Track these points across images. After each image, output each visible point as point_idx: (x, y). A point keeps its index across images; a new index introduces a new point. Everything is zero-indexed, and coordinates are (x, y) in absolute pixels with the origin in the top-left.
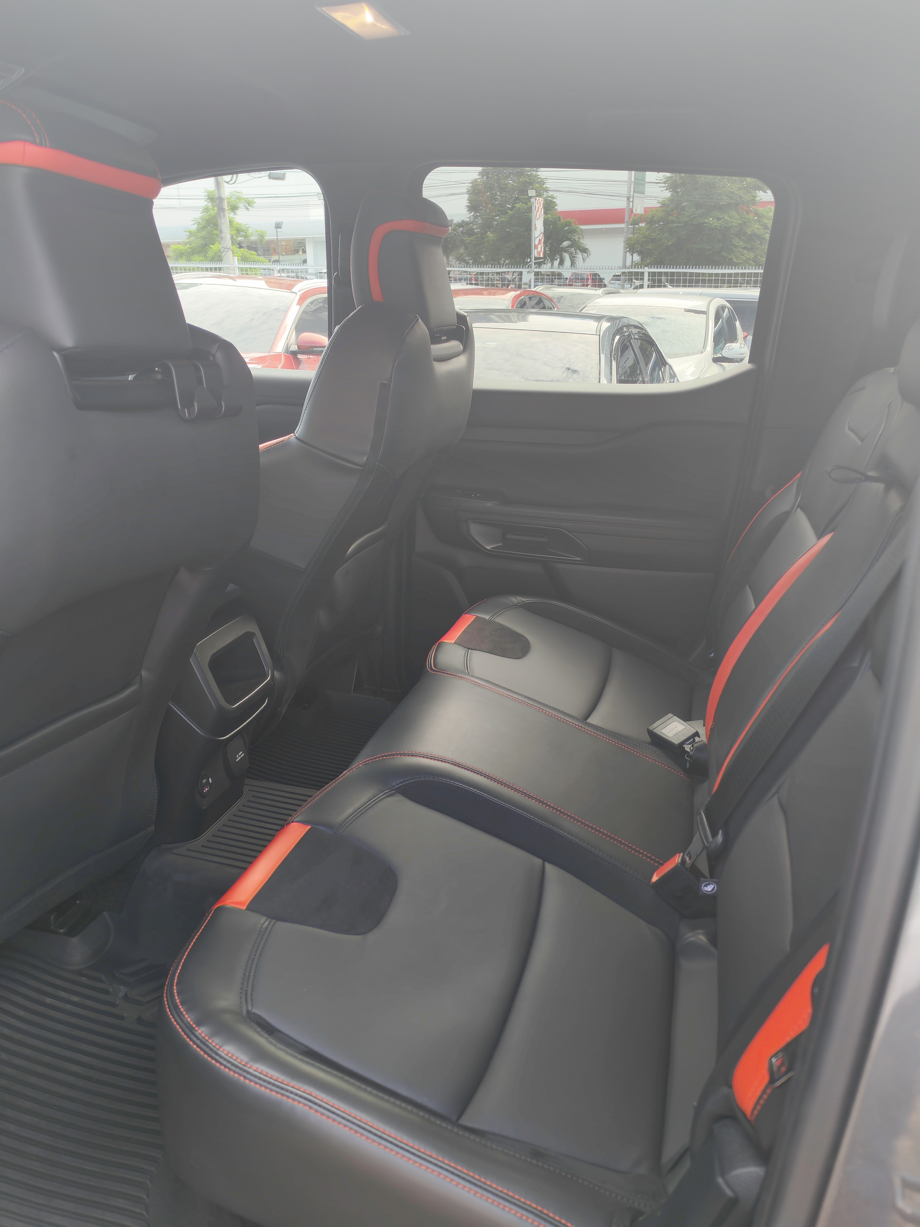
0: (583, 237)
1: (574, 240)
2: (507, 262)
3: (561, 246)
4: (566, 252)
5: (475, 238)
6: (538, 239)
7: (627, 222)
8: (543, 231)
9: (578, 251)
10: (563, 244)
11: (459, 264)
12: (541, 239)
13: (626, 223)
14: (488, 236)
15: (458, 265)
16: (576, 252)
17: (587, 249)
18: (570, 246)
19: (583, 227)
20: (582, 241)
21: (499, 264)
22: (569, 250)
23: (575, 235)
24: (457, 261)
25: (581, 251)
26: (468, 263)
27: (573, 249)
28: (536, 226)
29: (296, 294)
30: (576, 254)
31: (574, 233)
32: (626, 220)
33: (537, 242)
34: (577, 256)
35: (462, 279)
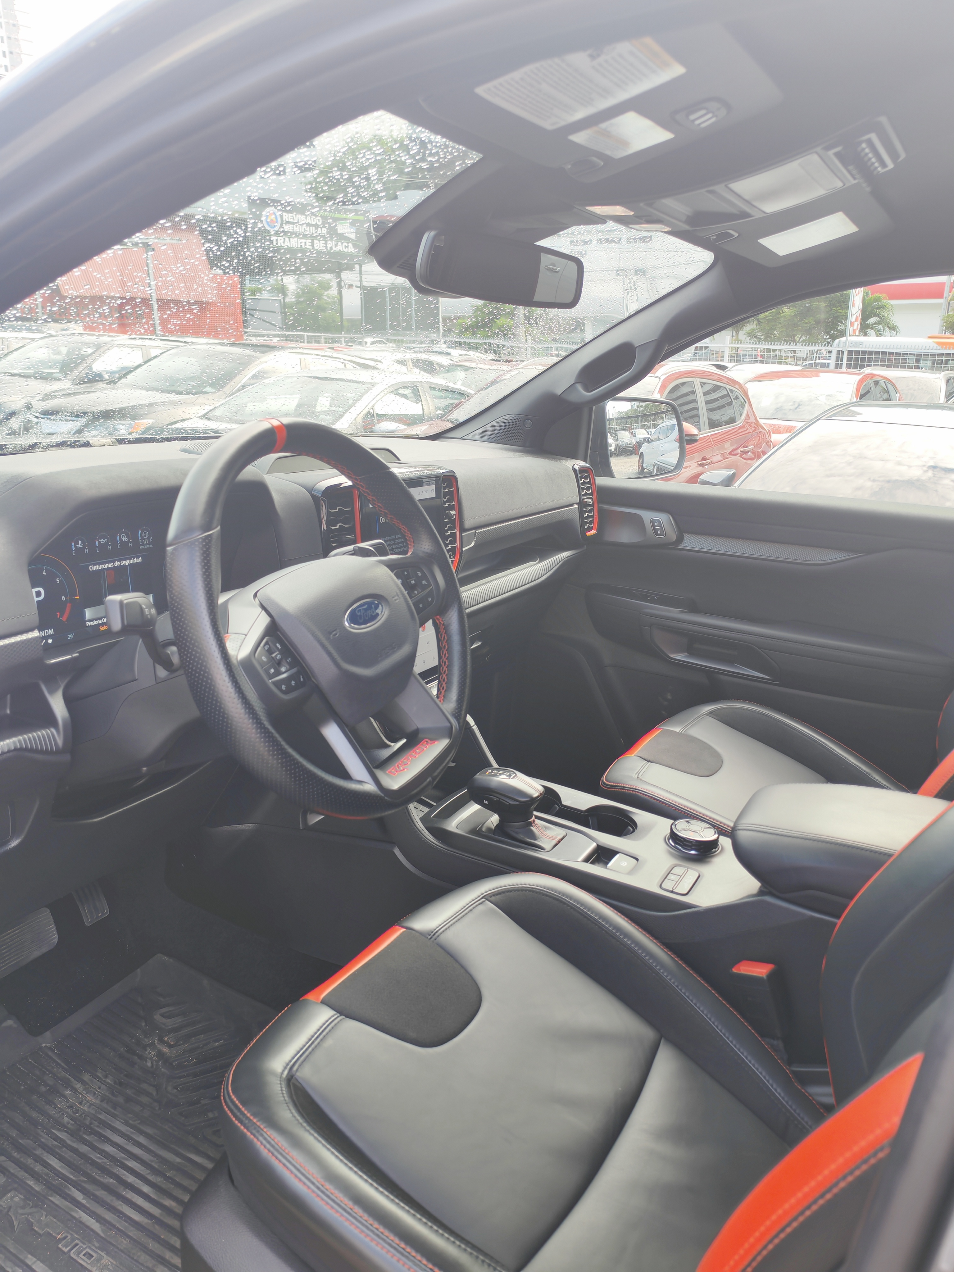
0: (893, 314)
1: (883, 316)
2: (803, 338)
3: (867, 323)
4: (872, 329)
5: (770, 313)
6: (855, 316)
7: (946, 298)
8: (861, 307)
9: (887, 329)
10: (869, 320)
11: (750, 339)
12: (858, 316)
13: (944, 298)
14: (784, 311)
15: (749, 341)
16: (883, 330)
17: (896, 326)
18: (878, 323)
19: (893, 302)
20: (891, 317)
21: (794, 341)
22: (876, 327)
23: (884, 311)
24: (748, 337)
25: (890, 328)
26: (759, 340)
27: (881, 326)
28: (855, 302)
29: (660, 379)
30: (883, 332)
31: (883, 308)
32: (945, 295)
33: (853, 320)
34: (885, 333)
35: (746, 355)
